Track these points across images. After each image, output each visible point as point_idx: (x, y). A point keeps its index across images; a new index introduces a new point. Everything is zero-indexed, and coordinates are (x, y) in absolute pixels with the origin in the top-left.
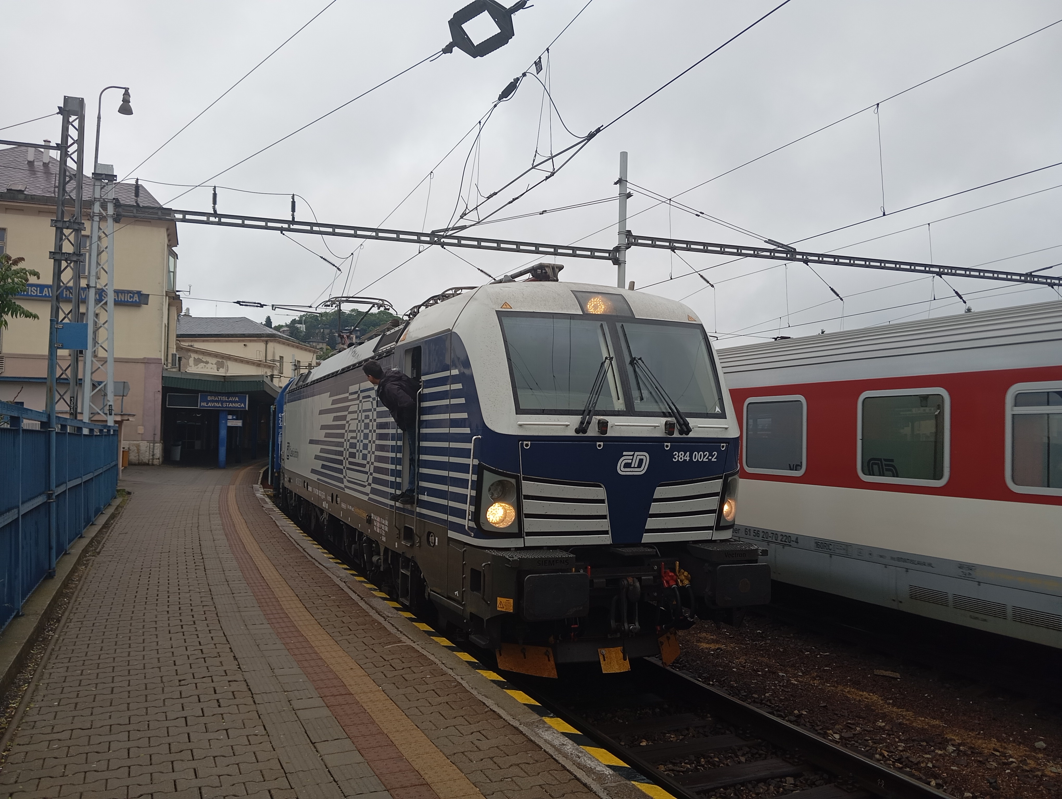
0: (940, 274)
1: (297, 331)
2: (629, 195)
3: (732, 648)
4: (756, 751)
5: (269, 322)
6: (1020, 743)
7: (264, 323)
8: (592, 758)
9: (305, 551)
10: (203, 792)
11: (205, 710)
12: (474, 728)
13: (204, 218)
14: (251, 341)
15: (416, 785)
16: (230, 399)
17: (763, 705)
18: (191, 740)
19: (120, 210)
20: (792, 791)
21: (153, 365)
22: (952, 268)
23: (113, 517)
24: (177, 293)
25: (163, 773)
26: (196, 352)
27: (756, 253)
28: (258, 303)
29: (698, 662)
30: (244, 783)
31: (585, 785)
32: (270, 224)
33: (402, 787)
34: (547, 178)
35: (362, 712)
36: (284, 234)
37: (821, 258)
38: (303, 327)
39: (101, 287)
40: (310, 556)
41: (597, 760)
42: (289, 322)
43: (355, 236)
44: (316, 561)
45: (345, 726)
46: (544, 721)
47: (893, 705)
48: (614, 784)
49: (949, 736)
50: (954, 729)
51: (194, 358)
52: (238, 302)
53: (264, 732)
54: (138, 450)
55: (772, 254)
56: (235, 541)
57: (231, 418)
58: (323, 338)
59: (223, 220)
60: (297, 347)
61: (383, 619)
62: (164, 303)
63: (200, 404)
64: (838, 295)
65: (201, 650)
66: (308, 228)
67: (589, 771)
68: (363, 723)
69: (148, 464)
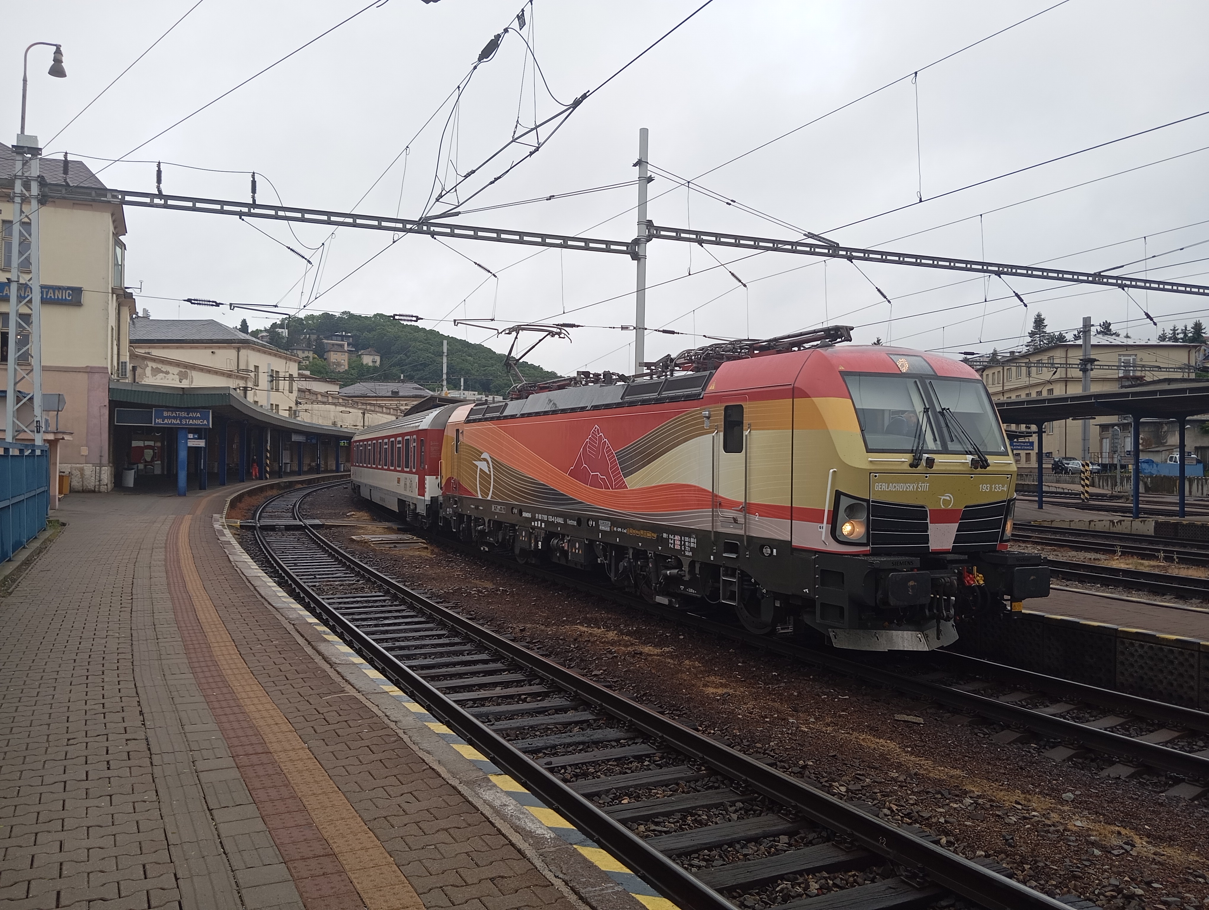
0: (998, 274)
1: (279, 337)
2: (650, 179)
3: (741, 692)
4: (751, 807)
5: (244, 325)
6: (1047, 795)
7: (239, 327)
8: (535, 820)
9: (256, 590)
10: (64, 868)
11: (90, 773)
12: (405, 789)
13: (147, 200)
14: (219, 348)
15: (320, 856)
16: (191, 415)
17: (766, 756)
18: (66, 808)
19: (46, 190)
20: (785, 851)
21: (97, 375)
22: (1012, 267)
23: (39, 551)
24: (128, 291)
25: (21, 847)
26: (154, 360)
27: (793, 247)
28: (213, 302)
29: (700, 709)
30: (116, 857)
31: (519, 851)
32: (226, 208)
33: (303, 859)
34: (531, 154)
35: (277, 773)
36: (243, 220)
37: (867, 255)
38: (285, 332)
39: (24, 282)
40: (260, 595)
41: (540, 822)
42: (268, 326)
43: (329, 222)
44: (266, 600)
45: (254, 789)
46: (489, 779)
47: (912, 754)
48: (552, 849)
49: (969, 788)
50: (975, 779)
51: (152, 367)
52: (189, 300)
53: (155, 798)
54: (82, 475)
55: (813, 250)
56: (175, 579)
57: (192, 437)
58: (309, 345)
59: (170, 202)
60: (275, 355)
61: (329, 666)
62: (110, 302)
63: (155, 421)
64: (885, 297)
65: (103, 704)
66: (273, 212)
67: (527, 834)
68: (276, 786)
69: (94, 492)
